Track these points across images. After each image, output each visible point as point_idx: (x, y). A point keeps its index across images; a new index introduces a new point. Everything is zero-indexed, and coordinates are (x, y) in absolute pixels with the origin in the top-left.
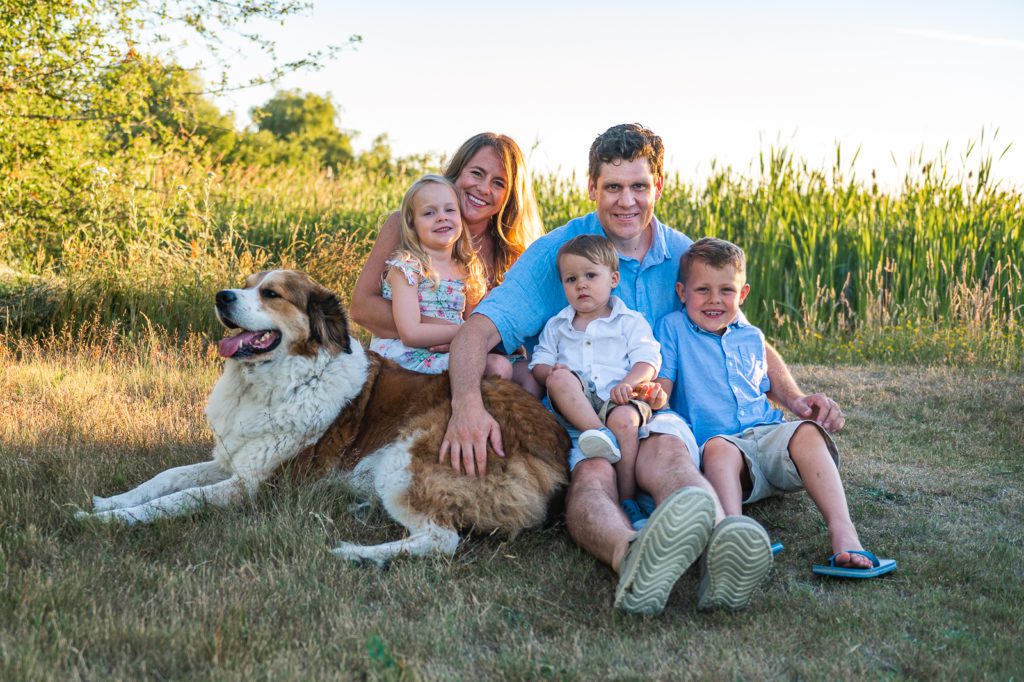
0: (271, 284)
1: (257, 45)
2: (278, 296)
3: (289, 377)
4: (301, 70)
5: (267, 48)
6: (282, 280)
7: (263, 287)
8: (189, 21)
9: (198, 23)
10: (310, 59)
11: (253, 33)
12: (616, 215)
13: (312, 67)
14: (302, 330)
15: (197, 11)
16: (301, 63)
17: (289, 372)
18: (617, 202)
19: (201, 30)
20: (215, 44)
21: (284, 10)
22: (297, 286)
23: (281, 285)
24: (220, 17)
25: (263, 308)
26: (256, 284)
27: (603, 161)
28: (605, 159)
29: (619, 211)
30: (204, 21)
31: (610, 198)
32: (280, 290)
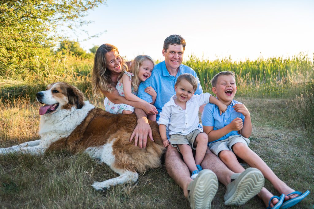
0: (55, 88)
1: (84, 32)
2: (58, 92)
3: (61, 116)
4: (94, 37)
5: (87, 33)
6: (59, 86)
7: (53, 89)
8: (69, 27)
9: (71, 27)
10: (96, 35)
11: (83, 29)
12: (172, 61)
13: (97, 37)
14: (66, 102)
15: (70, 25)
16: (95, 36)
17: (61, 115)
18: (173, 57)
19: (72, 29)
20: (75, 32)
21: (88, 23)
22: (64, 88)
23: (58, 88)
24: (76, 26)
25: (53, 97)
26: (50, 88)
27: (170, 44)
28: (171, 43)
29: (173, 60)
30: (72, 27)
31: (171, 56)
32: (59, 90)
